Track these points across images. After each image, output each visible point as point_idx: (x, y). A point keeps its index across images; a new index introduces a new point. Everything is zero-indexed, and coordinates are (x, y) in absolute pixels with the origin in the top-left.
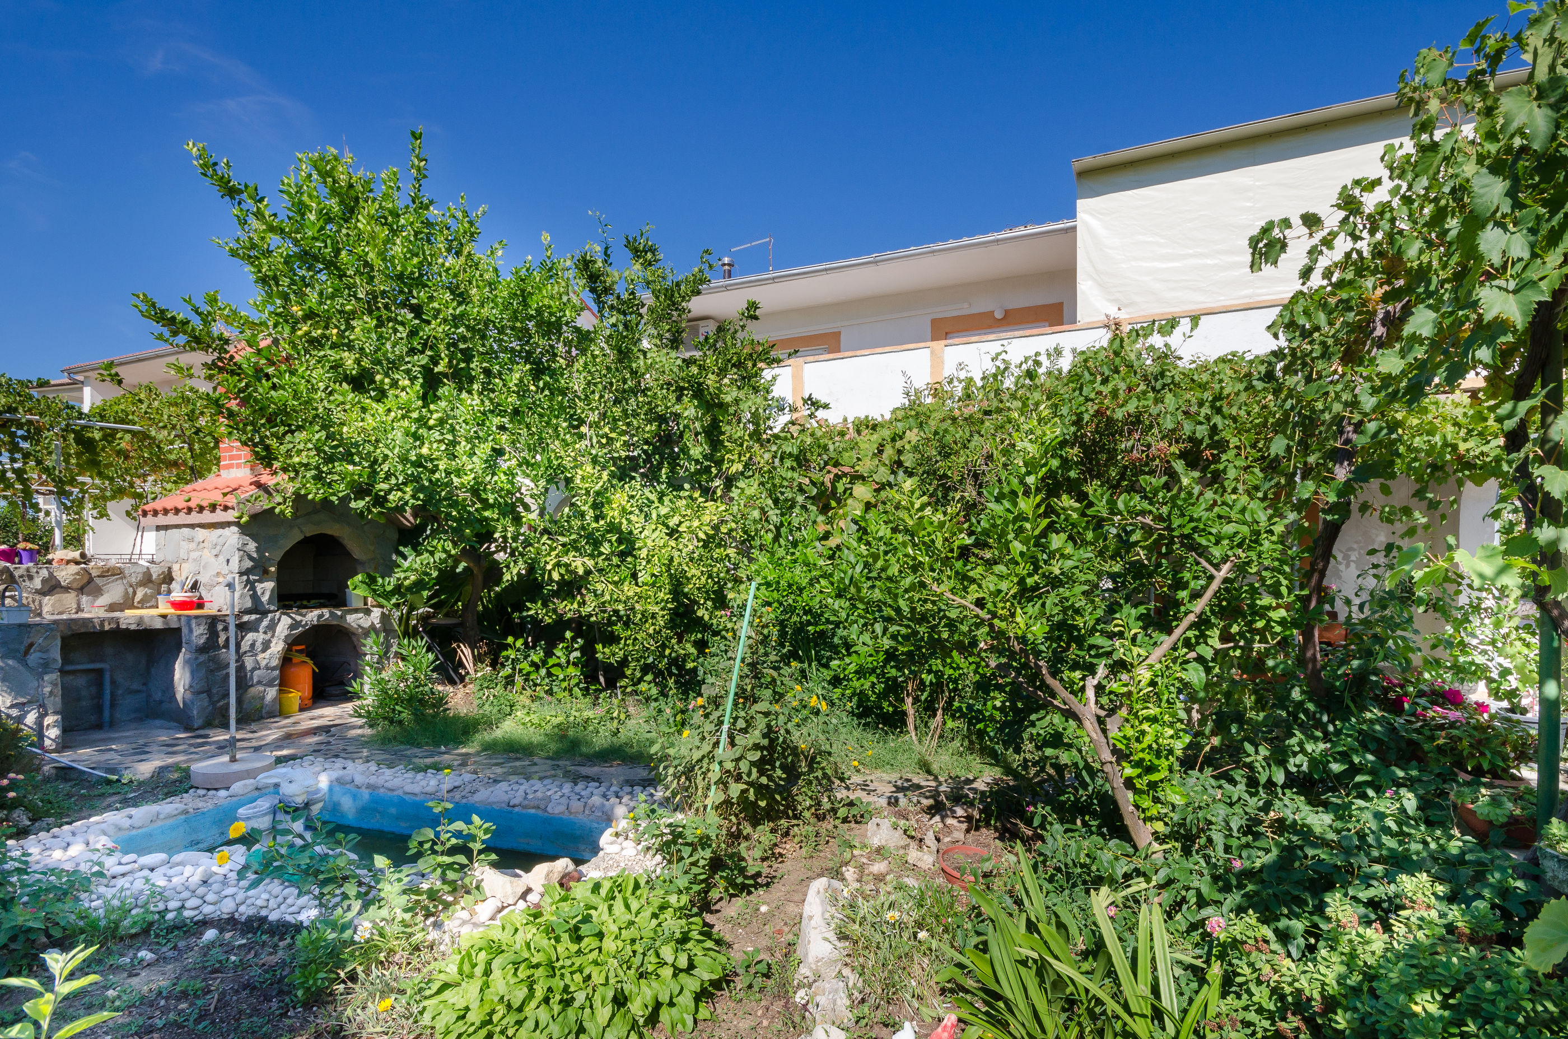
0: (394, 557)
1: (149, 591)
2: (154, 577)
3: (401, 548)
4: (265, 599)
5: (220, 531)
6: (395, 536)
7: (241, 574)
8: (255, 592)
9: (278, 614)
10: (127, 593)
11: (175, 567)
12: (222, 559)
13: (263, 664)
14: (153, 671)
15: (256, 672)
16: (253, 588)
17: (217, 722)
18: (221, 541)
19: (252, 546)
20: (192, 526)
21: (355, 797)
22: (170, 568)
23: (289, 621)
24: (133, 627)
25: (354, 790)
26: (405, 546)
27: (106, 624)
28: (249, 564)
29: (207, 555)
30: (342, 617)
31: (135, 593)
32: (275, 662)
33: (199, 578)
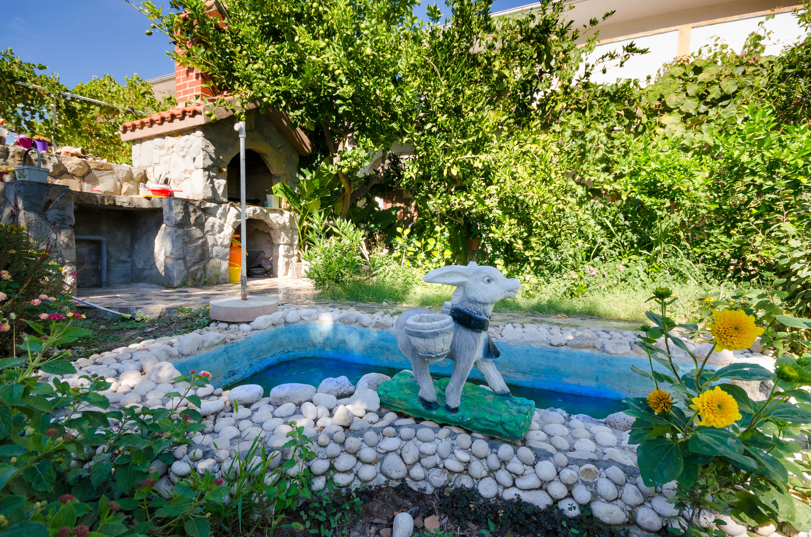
0: (297, 175)
1: (131, 186)
2: (135, 175)
3: (302, 169)
4: (220, 191)
5: (187, 137)
6: (297, 160)
7: (205, 169)
8: (214, 186)
9: (228, 205)
10: (116, 185)
11: (149, 171)
12: (189, 158)
13: (219, 241)
14: (136, 246)
15: (215, 248)
16: (212, 182)
17: (189, 283)
18: (188, 144)
19: (211, 149)
20: (162, 136)
21: (362, 335)
22: (145, 171)
23: (236, 212)
24: (126, 205)
25: (360, 329)
26: (304, 168)
27: (106, 200)
28: (210, 162)
29: (176, 158)
30: (267, 214)
31: (121, 186)
32: (227, 242)
33: (169, 176)
